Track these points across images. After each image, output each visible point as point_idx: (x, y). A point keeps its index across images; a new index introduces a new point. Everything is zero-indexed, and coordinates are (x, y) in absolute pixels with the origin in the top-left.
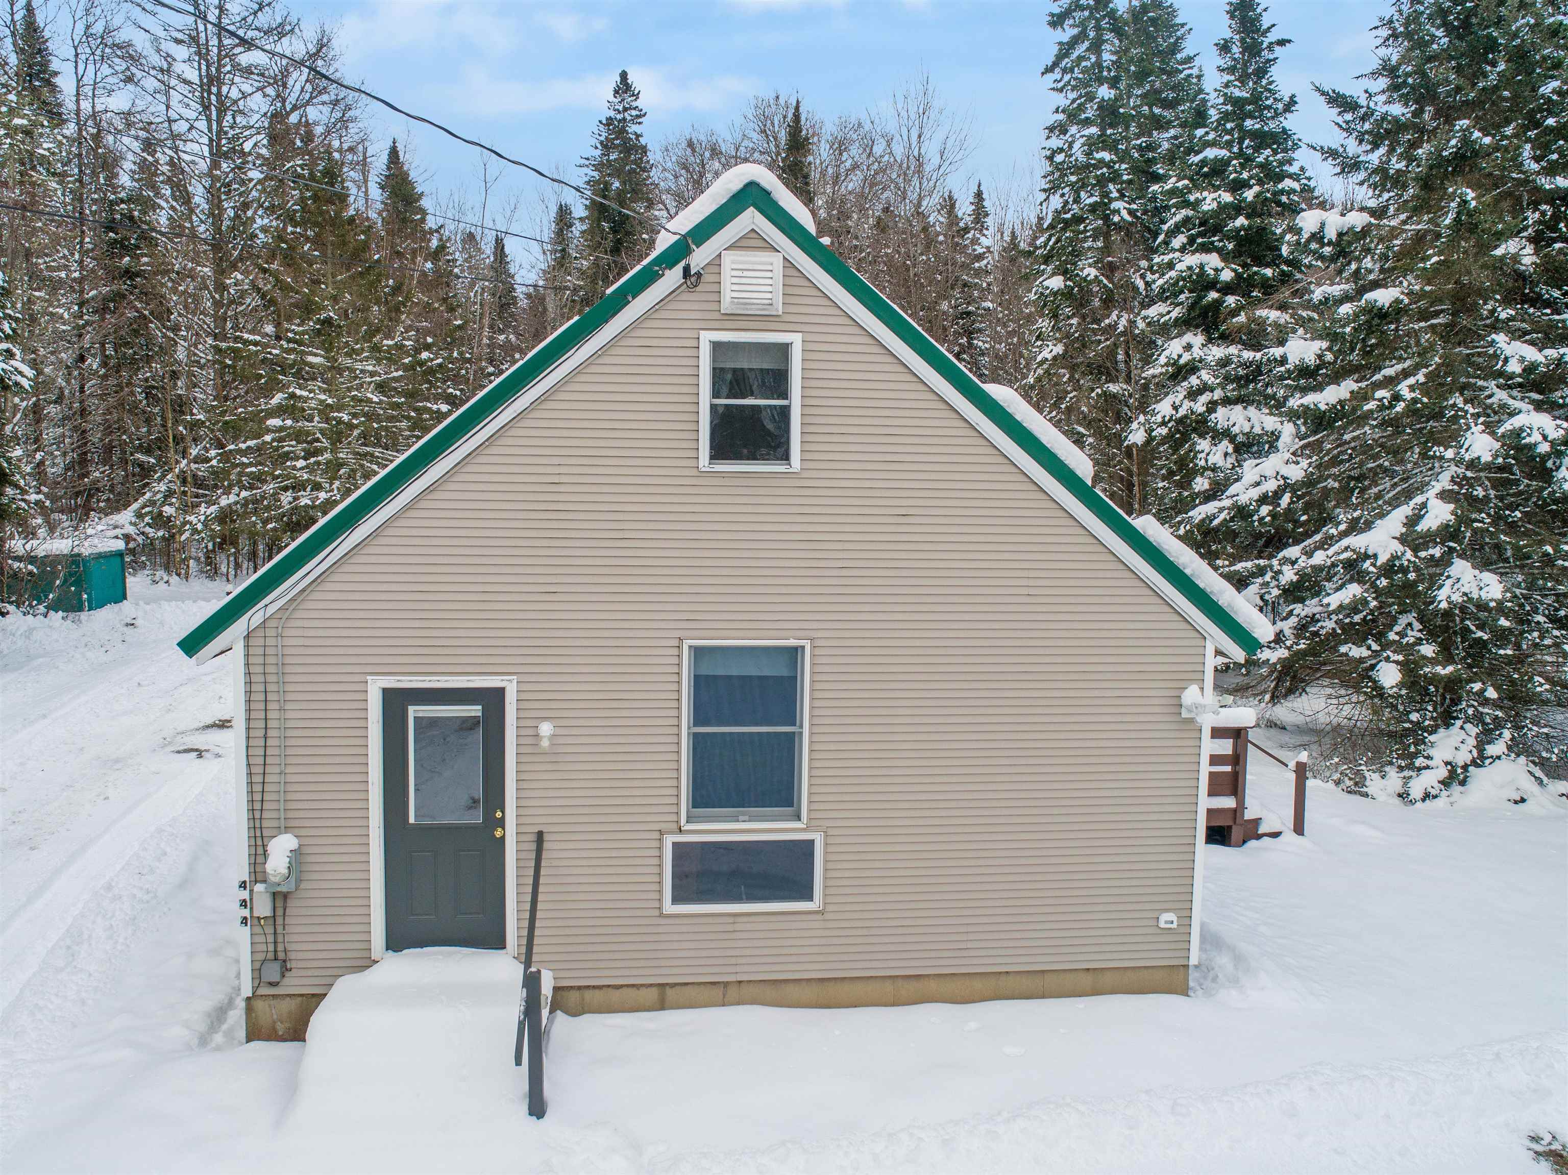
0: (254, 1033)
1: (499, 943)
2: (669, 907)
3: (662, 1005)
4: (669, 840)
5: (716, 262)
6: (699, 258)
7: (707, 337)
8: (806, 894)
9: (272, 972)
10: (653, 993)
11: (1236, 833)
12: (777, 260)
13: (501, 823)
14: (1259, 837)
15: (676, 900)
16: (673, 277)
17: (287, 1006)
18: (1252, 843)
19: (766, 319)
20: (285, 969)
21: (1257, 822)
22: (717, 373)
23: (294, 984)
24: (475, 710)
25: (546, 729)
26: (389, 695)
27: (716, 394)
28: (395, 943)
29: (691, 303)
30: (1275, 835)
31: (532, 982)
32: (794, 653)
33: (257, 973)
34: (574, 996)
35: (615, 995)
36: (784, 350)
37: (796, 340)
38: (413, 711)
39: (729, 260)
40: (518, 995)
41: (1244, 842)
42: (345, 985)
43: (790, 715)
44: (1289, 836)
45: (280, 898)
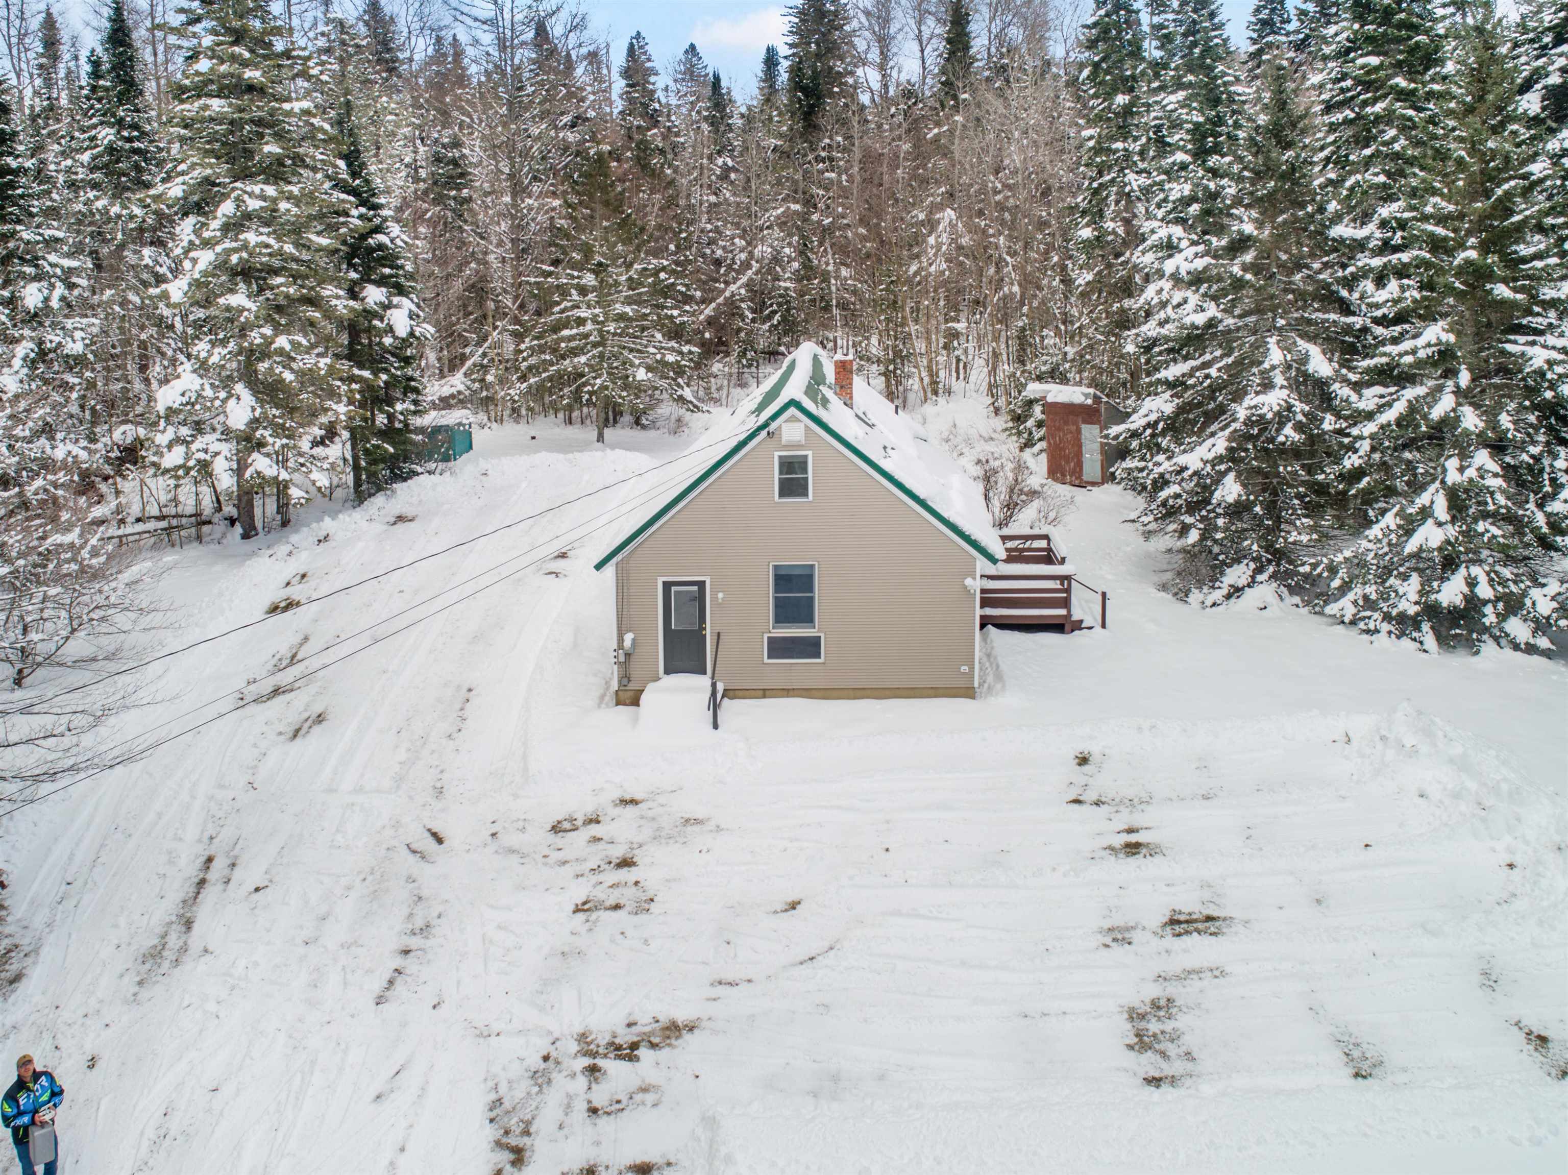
0: (618, 703)
1: (705, 673)
2: (766, 660)
3: (764, 697)
4: (766, 636)
5: (780, 427)
6: (773, 426)
7: (777, 454)
8: (818, 655)
9: (625, 681)
10: (761, 693)
11: (1067, 627)
12: (802, 426)
13: (705, 629)
14: (1081, 629)
15: (769, 657)
16: (764, 433)
17: (631, 694)
18: (1076, 632)
19: (799, 446)
20: (629, 681)
21: (1081, 621)
22: (781, 465)
23: (632, 686)
24: (695, 588)
25: (720, 595)
26: (664, 583)
27: (781, 473)
28: (667, 672)
29: (771, 443)
30: (1090, 628)
31: (714, 685)
32: (812, 566)
33: (620, 682)
34: (731, 693)
35: (747, 693)
36: (806, 457)
37: (810, 453)
38: (673, 589)
39: (784, 426)
40: (710, 689)
41: (1072, 631)
42: (651, 688)
43: (811, 589)
44: (1098, 629)
45: (628, 655)
